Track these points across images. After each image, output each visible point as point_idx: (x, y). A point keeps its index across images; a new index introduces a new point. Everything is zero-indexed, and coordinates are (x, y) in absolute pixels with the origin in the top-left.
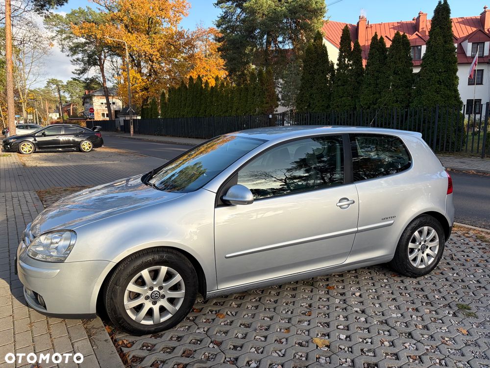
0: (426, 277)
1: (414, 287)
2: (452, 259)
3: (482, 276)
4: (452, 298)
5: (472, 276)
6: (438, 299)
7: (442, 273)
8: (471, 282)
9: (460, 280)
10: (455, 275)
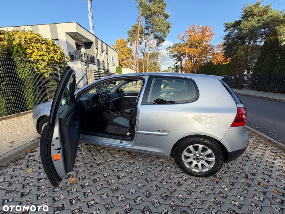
0: (201, 179)
1: (179, 181)
2: (246, 177)
3: (253, 204)
4: (191, 203)
5: (242, 198)
6: (180, 197)
7: (217, 182)
8: (233, 202)
9: (225, 195)
10: (226, 189)
